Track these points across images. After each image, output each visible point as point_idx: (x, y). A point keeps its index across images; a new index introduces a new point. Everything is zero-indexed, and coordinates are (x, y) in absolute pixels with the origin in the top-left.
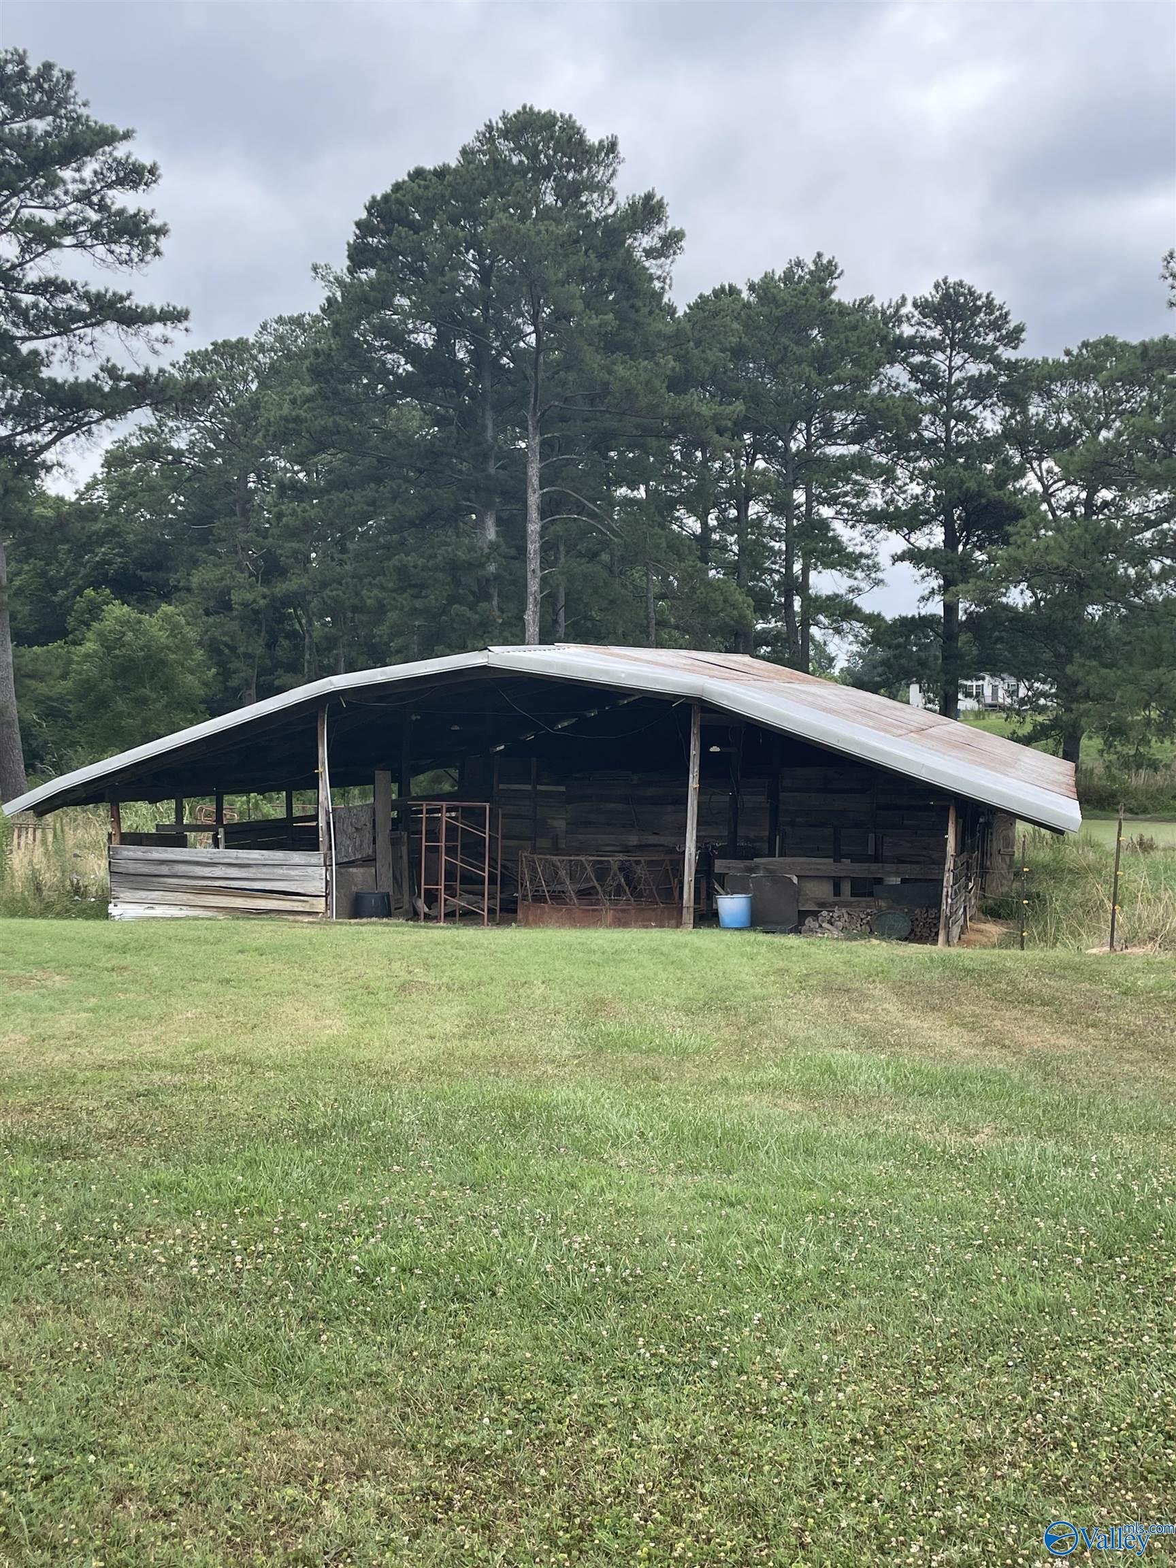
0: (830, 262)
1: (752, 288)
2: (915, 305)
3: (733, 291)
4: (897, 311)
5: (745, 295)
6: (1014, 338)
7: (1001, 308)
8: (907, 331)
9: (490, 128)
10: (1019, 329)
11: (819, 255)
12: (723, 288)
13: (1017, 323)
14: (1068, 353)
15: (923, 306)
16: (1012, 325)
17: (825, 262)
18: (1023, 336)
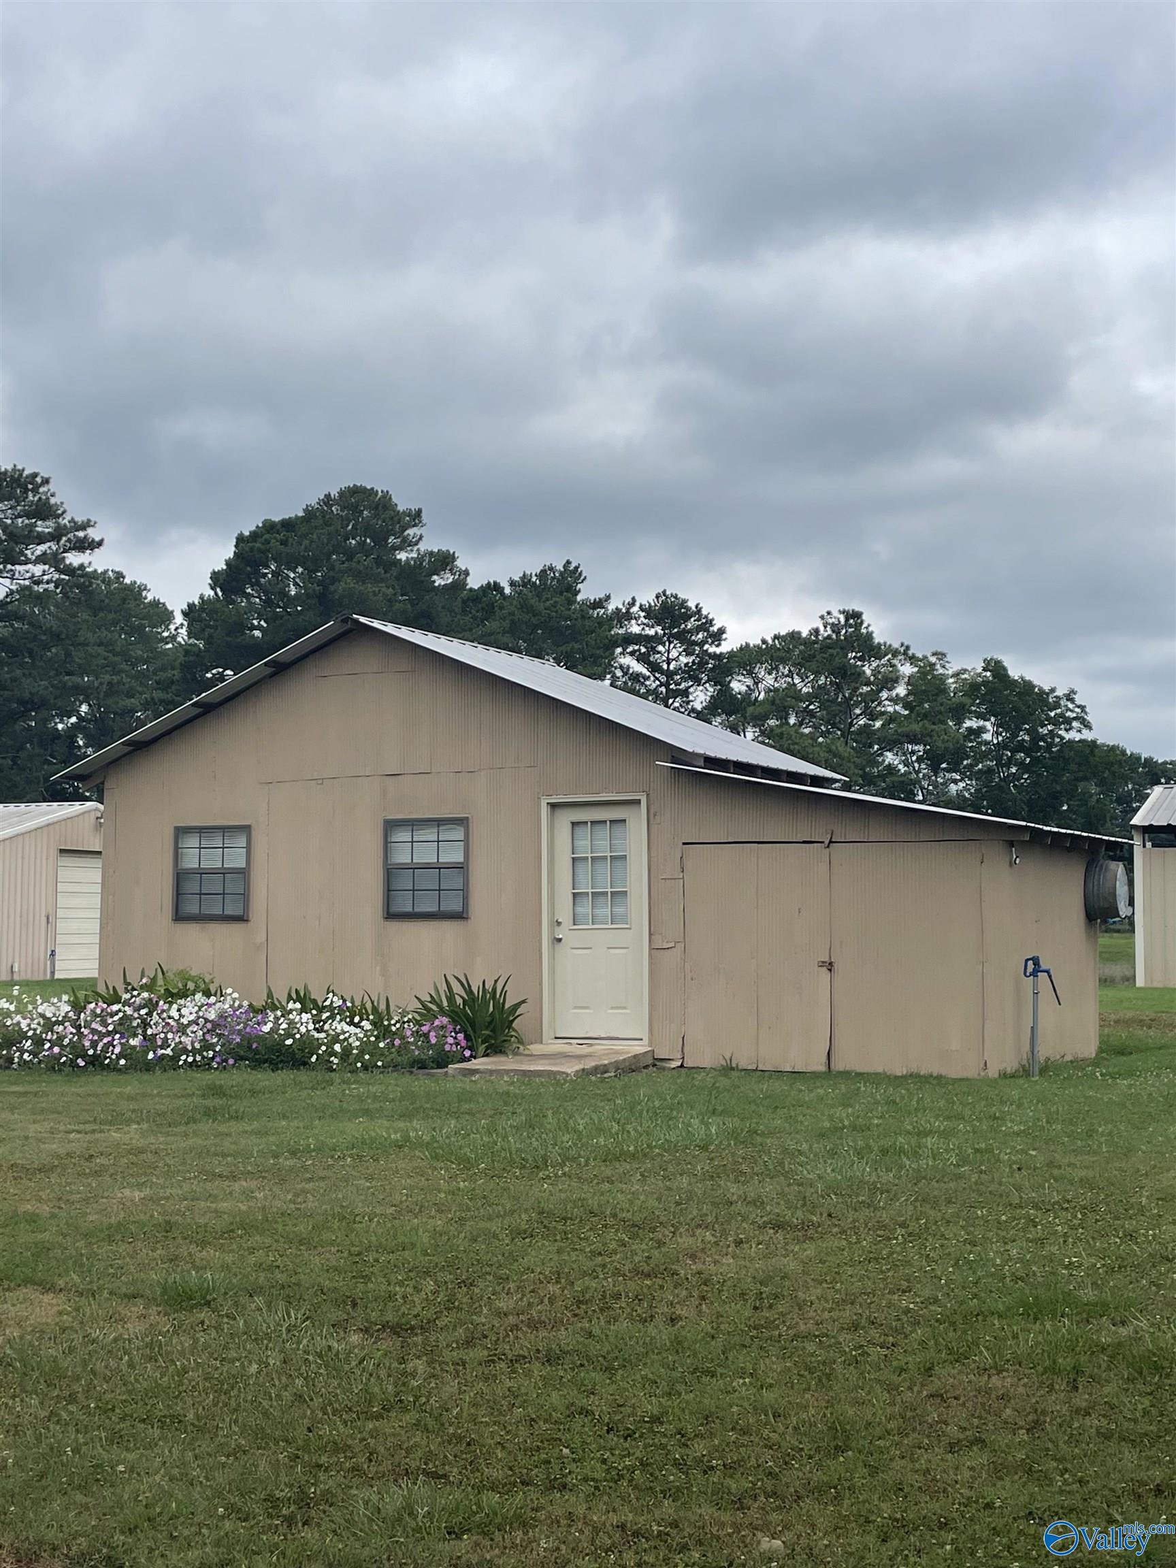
0: (576, 568)
1: (512, 584)
2: (641, 608)
3: (496, 587)
4: (628, 610)
5: (507, 591)
6: (718, 637)
7: (706, 617)
8: (635, 629)
9: (328, 496)
10: (722, 631)
11: (568, 562)
12: (489, 583)
13: (720, 626)
14: (764, 642)
15: (649, 612)
16: (715, 629)
17: (571, 568)
18: (724, 636)
